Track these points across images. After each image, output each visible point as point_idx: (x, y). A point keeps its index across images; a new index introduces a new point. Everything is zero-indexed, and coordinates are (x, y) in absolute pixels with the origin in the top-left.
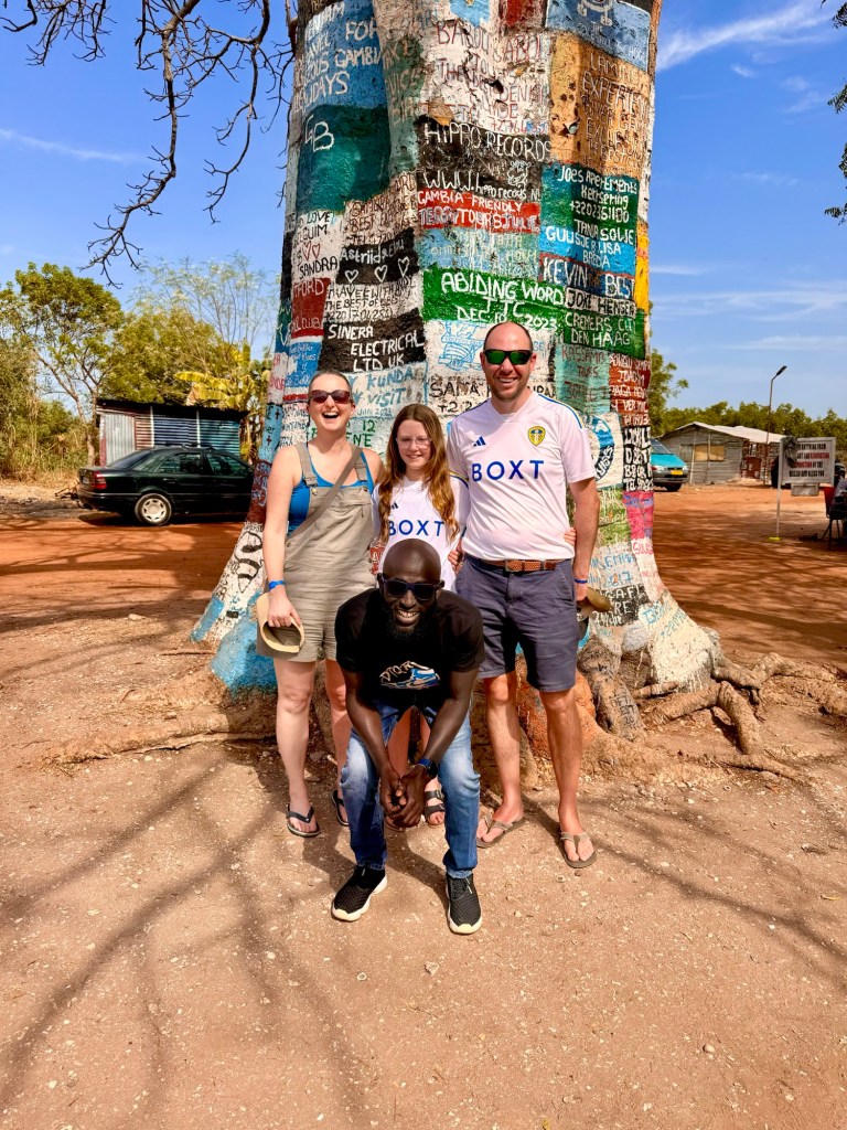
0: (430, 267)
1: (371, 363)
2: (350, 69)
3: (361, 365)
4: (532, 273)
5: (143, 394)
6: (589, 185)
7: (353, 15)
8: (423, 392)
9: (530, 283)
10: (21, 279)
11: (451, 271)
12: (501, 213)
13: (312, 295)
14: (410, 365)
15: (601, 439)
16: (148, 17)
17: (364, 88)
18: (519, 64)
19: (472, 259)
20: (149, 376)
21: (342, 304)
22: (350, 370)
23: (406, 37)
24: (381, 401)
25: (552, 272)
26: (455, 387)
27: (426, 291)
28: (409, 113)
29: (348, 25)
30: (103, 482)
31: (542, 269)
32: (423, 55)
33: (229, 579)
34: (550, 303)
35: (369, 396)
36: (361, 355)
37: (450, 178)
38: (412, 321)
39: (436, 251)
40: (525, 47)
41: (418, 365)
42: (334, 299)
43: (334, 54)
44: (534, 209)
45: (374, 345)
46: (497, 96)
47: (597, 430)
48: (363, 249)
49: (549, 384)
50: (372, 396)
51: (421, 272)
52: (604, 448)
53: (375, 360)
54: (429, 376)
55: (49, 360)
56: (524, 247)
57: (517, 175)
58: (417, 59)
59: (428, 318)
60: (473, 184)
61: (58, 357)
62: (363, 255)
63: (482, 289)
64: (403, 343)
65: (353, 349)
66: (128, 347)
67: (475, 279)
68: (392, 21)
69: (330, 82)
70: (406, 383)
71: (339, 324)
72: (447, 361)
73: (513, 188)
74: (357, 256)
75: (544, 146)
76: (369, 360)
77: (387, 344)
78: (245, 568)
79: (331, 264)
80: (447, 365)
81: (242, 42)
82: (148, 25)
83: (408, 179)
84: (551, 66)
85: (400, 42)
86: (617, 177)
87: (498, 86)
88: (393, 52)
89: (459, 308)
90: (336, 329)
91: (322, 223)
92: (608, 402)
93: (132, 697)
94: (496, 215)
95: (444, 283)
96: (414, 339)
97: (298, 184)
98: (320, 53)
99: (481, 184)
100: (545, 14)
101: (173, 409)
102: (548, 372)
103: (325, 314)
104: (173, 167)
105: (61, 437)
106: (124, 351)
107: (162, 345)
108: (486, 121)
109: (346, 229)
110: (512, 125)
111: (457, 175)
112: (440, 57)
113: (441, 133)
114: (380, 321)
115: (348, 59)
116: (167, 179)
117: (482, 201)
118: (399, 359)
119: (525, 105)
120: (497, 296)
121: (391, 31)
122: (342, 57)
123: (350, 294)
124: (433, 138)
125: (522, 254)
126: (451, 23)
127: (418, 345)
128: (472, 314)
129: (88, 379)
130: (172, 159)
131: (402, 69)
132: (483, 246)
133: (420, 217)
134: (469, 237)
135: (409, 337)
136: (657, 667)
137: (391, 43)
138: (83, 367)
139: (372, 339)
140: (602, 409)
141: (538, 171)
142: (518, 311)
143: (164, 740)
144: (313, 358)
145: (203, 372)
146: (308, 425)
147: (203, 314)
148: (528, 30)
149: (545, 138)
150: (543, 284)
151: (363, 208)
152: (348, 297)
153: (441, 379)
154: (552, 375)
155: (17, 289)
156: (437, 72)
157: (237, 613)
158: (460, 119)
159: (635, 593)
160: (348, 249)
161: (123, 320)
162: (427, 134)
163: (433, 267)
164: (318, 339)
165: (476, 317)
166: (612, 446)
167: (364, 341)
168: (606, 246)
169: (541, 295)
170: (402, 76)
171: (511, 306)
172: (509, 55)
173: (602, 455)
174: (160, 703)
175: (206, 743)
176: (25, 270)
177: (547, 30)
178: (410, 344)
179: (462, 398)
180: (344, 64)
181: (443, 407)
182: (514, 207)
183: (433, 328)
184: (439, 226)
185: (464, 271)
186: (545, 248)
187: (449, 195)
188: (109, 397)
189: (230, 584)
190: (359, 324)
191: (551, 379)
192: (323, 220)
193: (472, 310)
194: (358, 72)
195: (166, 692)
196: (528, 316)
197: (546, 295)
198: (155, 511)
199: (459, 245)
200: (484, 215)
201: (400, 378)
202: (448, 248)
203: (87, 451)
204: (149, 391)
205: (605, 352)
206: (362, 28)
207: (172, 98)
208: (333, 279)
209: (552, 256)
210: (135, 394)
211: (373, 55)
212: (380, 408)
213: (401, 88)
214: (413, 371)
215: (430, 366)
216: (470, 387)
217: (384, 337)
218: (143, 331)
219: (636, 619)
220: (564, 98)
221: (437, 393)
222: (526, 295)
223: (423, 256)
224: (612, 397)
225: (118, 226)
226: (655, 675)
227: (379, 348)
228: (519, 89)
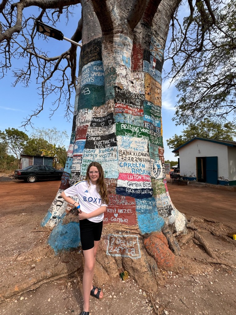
0: (118, 122)
1: (100, 146)
2: (95, 76)
3: (97, 147)
4: (142, 125)
5: (32, 154)
6: (153, 107)
7: (96, 65)
8: (117, 154)
9: (142, 128)
10: (6, 130)
11: (123, 124)
12: (134, 111)
13: (83, 129)
14: (112, 147)
15: (158, 167)
16: (40, 73)
17: (98, 81)
18: (137, 78)
19: (129, 121)
20: (33, 150)
21: (92, 132)
22: (94, 148)
23: (112, 67)
24: (103, 157)
25: (147, 126)
26: (125, 153)
27: (117, 128)
28: (112, 85)
29: (94, 67)
30: (20, 173)
31: (144, 125)
32: (116, 72)
33: (54, 206)
34: (147, 133)
35: (100, 155)
36: (97, 144)
37: (123, 101)
38: (113, 136)
39: (119, 118)
40: (138, 75)
41: (115, 147)
42: (89, 130)
43: (90, 73)
44: (142, 111)
45: (101, 142)
46: (132, 85)
47: (157, 164)
48: (97, 118)
49: (148, 153)
50: (101, 155)
51: (115, 124)
52: (158, 169)
53: (101, 146)
54: (118, 150)
55: (11, 147)
56: (140, 119)
57: (138, 103)
58: (115, 73)
59: (117, 135)
60: (128, 103)
61: (13, 146)
62: (97, 120)
63: (131, 128)
64: (110, 141)
65: (95, 143)
66: (29, 144)
67: (129, 126)
68: (108, 63)
69: (89, 79)
70: (111, 152)
71: (91, 136)
72: (123, 146)
73: (137, 105)
74: (96, 120)
75: (144, 97)
76: (99, 146)
77: (105, 142)
78: (59, 203)
79: (89, 122)
80: (123, 147)
81: (58, 88)
82: (40, 75)
83: (112, 101)
84: (144, 79)
85: (110, 68)
86: (157, 106)
87: (132, 83)
88: (108, 71)
89: (126, 133)
90: (90, 138)
91: (86, 111)
92: (158, 157)
93: (19, 259)
94: (133, 111)
95: (122, 127)
96: (114, 140)
97: (78, 104)
98: (87, 73)
99: (130, 104)
100: (143, 68)
101: (38, 157)
102: (147, 150)
103: (87, 134)
104: (43, 108)
105: (12, 162)
106: (28, 145)
107: (36, 144)
108: (131, 89)
109: (93, 113)
110: (136, 91)
111: (124, 101)
112: (120, 73)
113: (121, 90)
114: (102, 136)
115: (94, 74)
116: (41, 110)
117: (130, 108)
118: (109, 146)
119: (139, 87)
120: (135, 130)
121: (108, 66)
122: (92, 74)
123: (94, 129)
124: (119, 91)
125: (140, 121)
126: (123, 65)
127: (115, 142)
128: (129, 135)
129: (20, 151)
130: (42, 106)
131: (111, 75)
132: (131, 118)
133: (115, 110)
134: (128, 116)
135: (112, 140)
136: (176, 227)
137: (108, 69)
138: (19, 148)
139: (100, 140)
140: (157, 159)
141: (142, 102)
142: (140, 134)
143: (29, 287)
144: (83, 145)
145: (45, 149)
146: (81, 163)
147: (46, 138)
148: (139, 71)
149: (144, 95)
150: (145, 128)
151: (98, 108)
152: (93, 130)
153: (121, 151)
154: (148, 150)
155: (5, 133)
156: (120, 76)
157: (56, 217)
158: (125, 88)
159: (169, 207)
160: (93, 118)
161: (28, 139)
162: (117, 90)
163: (119, 122)
164: (85, 140)
165: (130, 135)
166: (160, 168)
167: (98, 141)
168: (156, 121)
169: (145, 131)
170: (111, 76)
171: (138, 133)
172: (134, 76)
173: (158, 170)
174: (29, 260)
175: (46, 283)
176: (7, 129)
177: (143, 72)
178: (112, 141)
179: (128, 156)
180: (93, 75)
181: (122, 158)
182: (137, 110)
183: (119, 138)
184: (120, 113)
185: (127, 124)
186: (145, 120)
187: (123, 105)
188: (24, 154)
189: (54, 208)
190: (96, 136)
191: (148, 152)
192: (87, 111)
193: (129, 133)
194: (96, 77)
195: (32, 255)
196: (142, 136)
197: (146, 131)
198: (32, 180)
199: (125, 117)
200: (131, 111)
201: (109, 150)
202: (123, 118)
203: (18, 165)
204: (34, 153)
205: (157, 146)
206: (98, 68)
207: (43, 95)
208: (89, 125)
209: (147, 122)
210: (30, 153)
211: (100, 74)
212: (103, 159)
213: (110, 79)
214: (113, 149)
215: (118, 147)
216: (129, 153)
217: (104, 140)
218: (33, 141)
219: (171, 214)
220: (147, 87)
221: (121, 155)
222: (141, 131)
223: (116, 120)
224: (159, 156)
225: (29, 119)
226: (176, 229)
227: (102, 143)
228: (137, 83)
